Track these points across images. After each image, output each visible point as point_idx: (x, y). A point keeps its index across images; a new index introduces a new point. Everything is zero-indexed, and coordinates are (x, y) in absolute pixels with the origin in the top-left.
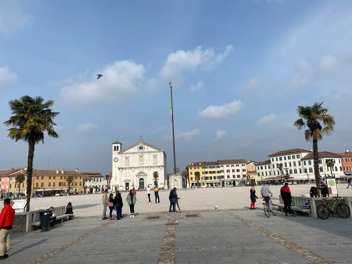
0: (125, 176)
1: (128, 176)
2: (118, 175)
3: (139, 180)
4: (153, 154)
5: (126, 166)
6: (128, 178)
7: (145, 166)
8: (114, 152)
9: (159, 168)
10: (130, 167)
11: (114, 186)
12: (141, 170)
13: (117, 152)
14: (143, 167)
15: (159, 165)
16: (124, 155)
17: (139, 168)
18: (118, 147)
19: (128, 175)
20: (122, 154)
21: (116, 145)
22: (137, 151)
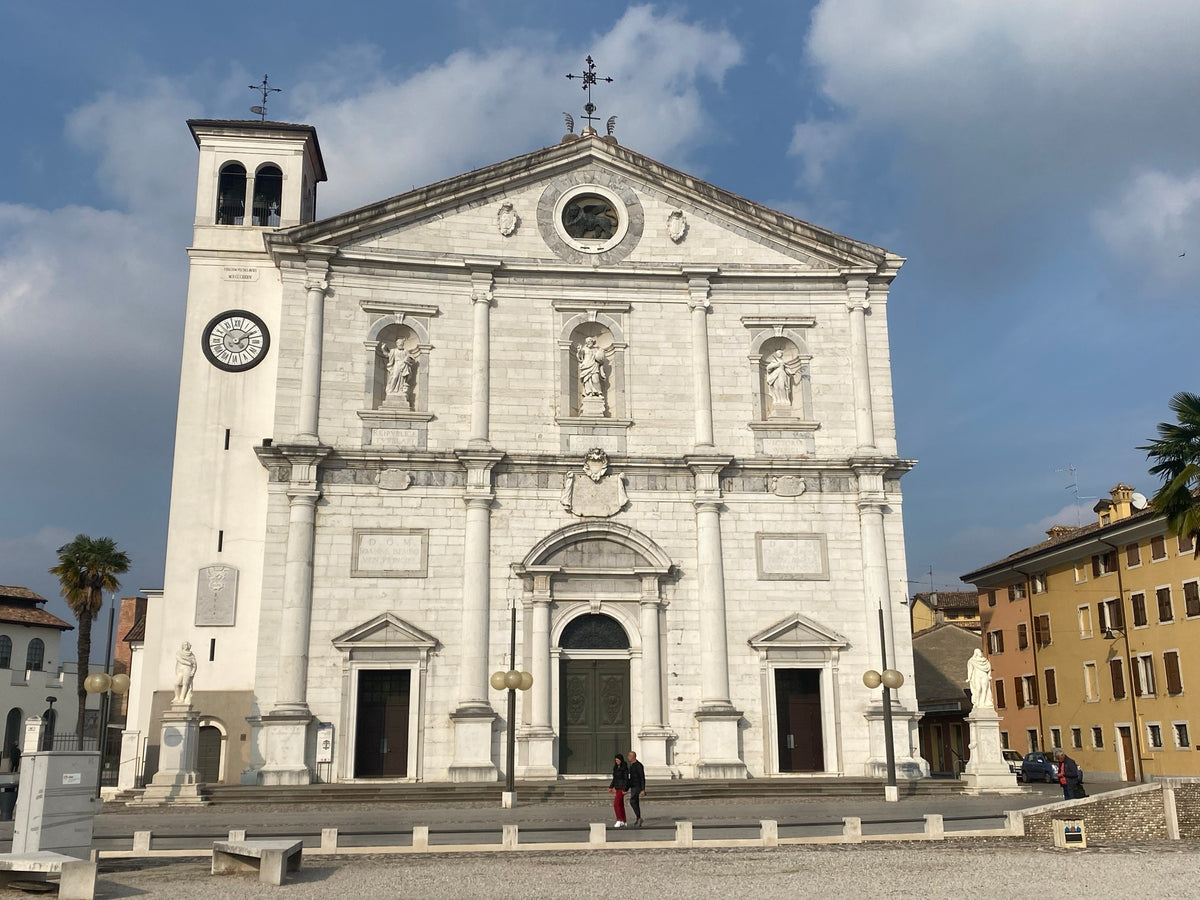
0: (355, 573)
1: (407, 575)
2: (249, 555)
3: (565, 641)
4: (753, 310)
5: (385, 439)
6: (407, 601)
7: (636, 445)
8: (210, 235)
9: (837, 489)
10: (433, 445)
11: (183, 700)
12: (597, 498)
13: (248, 235)
14: (612, 464)
15: (829, 446)
16: (352, 287)
17: (554, 479)
18: (270, 178)
19: (403, 553)
20: (335, 260)
21: (252, 154)
22: (531, 247)
